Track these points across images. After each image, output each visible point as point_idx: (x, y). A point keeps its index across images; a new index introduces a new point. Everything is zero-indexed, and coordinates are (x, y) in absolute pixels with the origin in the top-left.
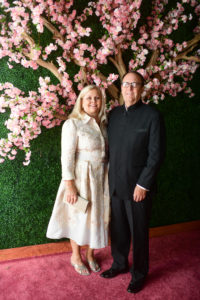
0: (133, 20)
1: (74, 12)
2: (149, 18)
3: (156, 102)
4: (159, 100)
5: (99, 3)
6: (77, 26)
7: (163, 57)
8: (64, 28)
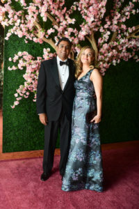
0: (101, 13)
1: (65, 9)
2: (112, 11)
3: (115, 64)
4: (116, 63)
5: (80, 3)
6: (67, 17)
7: (120, 36)
8: (59, 18)
